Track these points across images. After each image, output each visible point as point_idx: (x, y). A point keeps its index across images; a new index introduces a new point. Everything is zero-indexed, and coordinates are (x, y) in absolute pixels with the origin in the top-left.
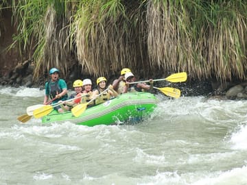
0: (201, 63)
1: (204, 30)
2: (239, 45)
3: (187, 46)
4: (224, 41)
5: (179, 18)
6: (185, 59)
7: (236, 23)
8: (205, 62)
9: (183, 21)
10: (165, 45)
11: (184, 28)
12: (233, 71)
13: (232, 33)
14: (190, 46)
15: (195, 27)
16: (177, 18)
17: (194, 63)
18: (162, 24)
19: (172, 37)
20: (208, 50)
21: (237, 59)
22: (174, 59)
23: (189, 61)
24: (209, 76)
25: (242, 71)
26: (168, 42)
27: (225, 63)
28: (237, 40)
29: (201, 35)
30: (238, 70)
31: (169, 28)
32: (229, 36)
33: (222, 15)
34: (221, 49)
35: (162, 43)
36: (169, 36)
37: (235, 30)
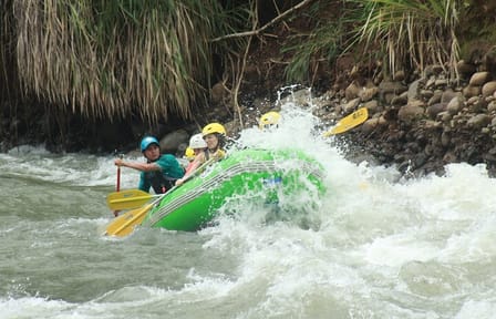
0: (114, 91)
1: (118, 30)
2: (180, 58)
3: (88, 60)
4: (154, 51)
5: (73, 8)
6: (85, 83)
7: (174, 19)
8: (121, 89)
9: (81, 14)
10: (48, 58)
11: (82, 27)
12: (171, 105)
13: (168, 36)
14: (94, 59)
15: (102, 25)
16: (69, 9)
17: (101, 89)
18: (41, 19)
19: (62, 43)
20: (125, 68)
21: (178, 83)
22: (64, 83)
23: (91, 86)
24: (128, 114)
25: (187, 106)
26: (53, 53)
27: (155, 91)
28: (177, 50)
29: (112, 41)
30: (179, 102)
31: (55, 26)
32: (162, 42)
33: (150, 5)
34: (149, 65)
35: (42, 56)
36: (55, 41)
37: (174, 31)
